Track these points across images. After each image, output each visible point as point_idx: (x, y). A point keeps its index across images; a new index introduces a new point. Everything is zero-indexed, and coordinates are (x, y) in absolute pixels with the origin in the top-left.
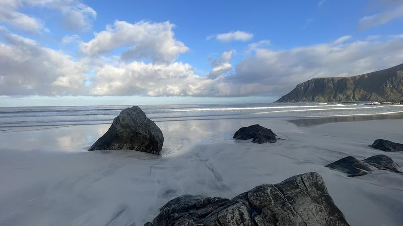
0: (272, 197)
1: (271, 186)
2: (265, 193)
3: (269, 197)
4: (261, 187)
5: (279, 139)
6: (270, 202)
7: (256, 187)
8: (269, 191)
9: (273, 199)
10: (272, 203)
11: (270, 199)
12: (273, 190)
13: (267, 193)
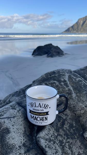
0: (72, 86)
1: (70, 72)
2: (60, 81)
3: (67, 86)
4: (54, 73)
5: (66, 54)
6: (70, 94)
7: (46, 74)
8: (66, 78)
9: (75, 89)
10: (74, 95)
11: (69, 90)
12: (72, 76)
13: (65, 81)
